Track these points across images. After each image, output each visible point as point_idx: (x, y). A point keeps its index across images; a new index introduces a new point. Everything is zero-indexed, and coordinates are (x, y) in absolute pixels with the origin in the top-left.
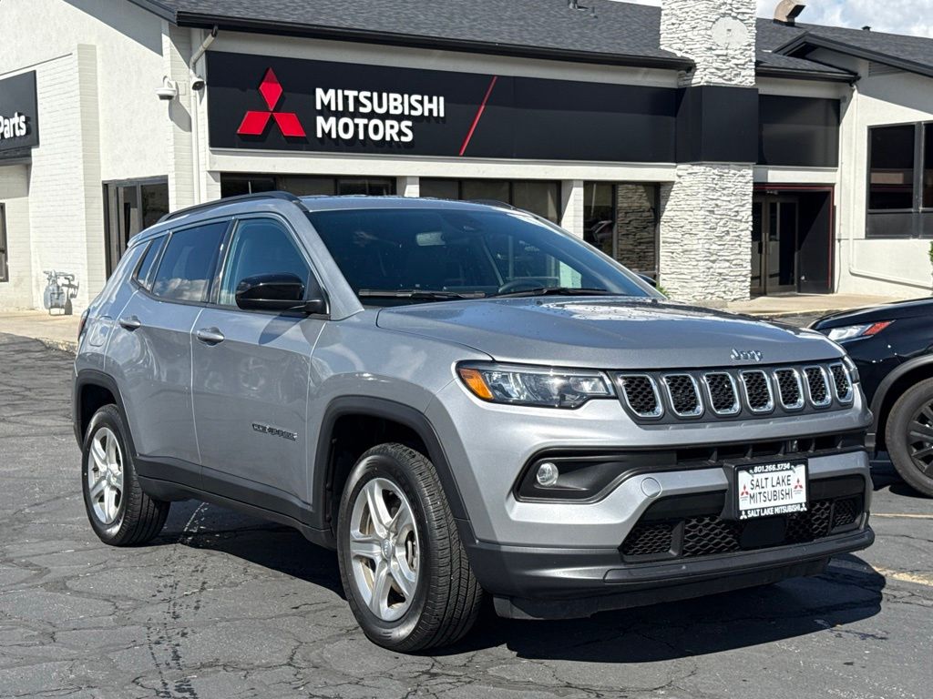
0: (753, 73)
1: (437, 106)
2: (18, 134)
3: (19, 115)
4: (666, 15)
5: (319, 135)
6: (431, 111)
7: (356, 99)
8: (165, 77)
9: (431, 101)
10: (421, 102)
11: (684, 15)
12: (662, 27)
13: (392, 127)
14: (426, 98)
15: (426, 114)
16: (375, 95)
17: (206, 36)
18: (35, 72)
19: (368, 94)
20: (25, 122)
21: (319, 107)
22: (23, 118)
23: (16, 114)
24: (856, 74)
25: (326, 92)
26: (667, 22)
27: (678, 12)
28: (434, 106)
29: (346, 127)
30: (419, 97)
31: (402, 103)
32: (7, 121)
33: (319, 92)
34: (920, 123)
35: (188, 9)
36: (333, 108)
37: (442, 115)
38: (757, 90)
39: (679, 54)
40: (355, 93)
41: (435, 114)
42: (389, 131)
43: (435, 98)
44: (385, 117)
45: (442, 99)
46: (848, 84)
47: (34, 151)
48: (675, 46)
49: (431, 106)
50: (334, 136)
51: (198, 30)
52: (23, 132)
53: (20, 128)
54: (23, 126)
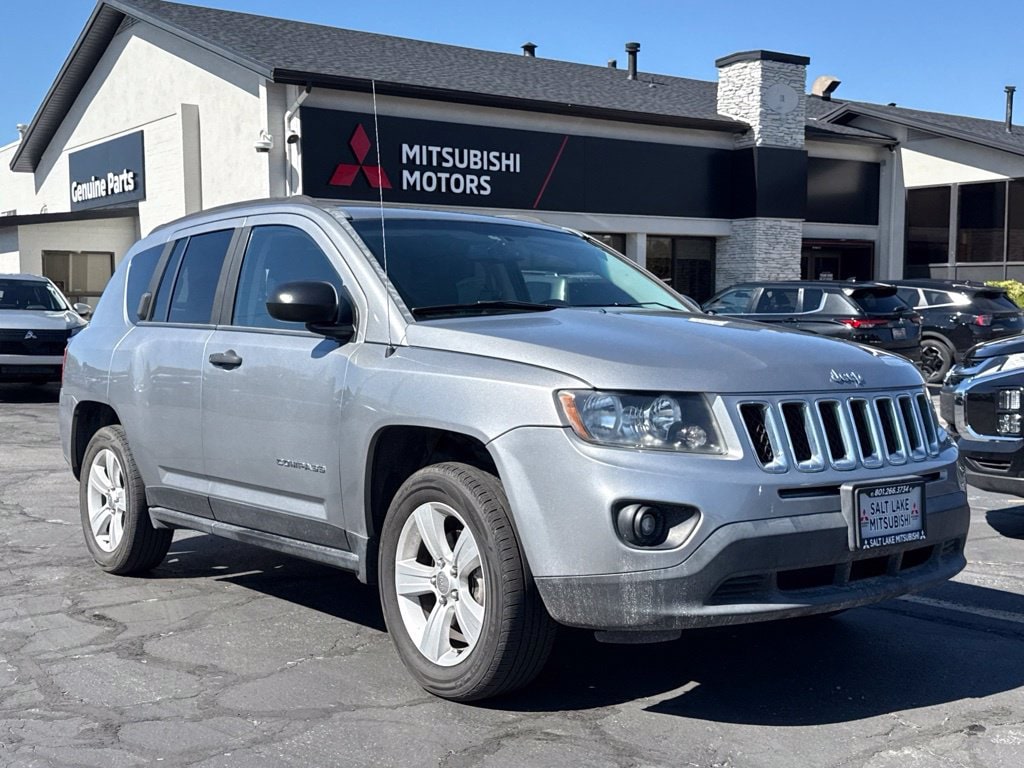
0: (803, 137)
1: (513, 163)
2: (127, 188)
3: (128, 172)
4: (724, 82)
5: (405, 187)
6: (508, 166)
7: (439, 154)
8: (262, 132)
9: (508, 158)
10: (499, 159)
11: (741, 82)
12: (719, 94)
13: (472, 181)
14: (504, 155)
15: (504, 169)
16: (457, 151)
17: (300, 93)
18: (142, 132)
19: (450, 150)
20: (133, 178)
21: (404, 161)
22: (131, 174)
23: (125, 171)
24: (895, 139)
25: (411, 148)
26: (724, 89)
27: (735, 80)
28: (511, 162)
29: (430, 180)
30: (497, 154)
31: (482, 159)
32: (116, 177)
33: (405, 147)
34: (955, 184)
35: (283, 66)
36: (418, 162)
37: (518, 170)
38: (806, 152)
39: (735, 118)
40: (439, 149)
41: (512, 170)
42: (470, 184)
43: (512, 155)
44: (466, 171)
45: (518, 156)
46: (888, 149)
47: (142, 205)
48: (731, 111)
49: (508, 162)
50: (418, 188)
51: (294, 86)
52: (131, 187)
53: (128, 183)
54: (131, 181)
